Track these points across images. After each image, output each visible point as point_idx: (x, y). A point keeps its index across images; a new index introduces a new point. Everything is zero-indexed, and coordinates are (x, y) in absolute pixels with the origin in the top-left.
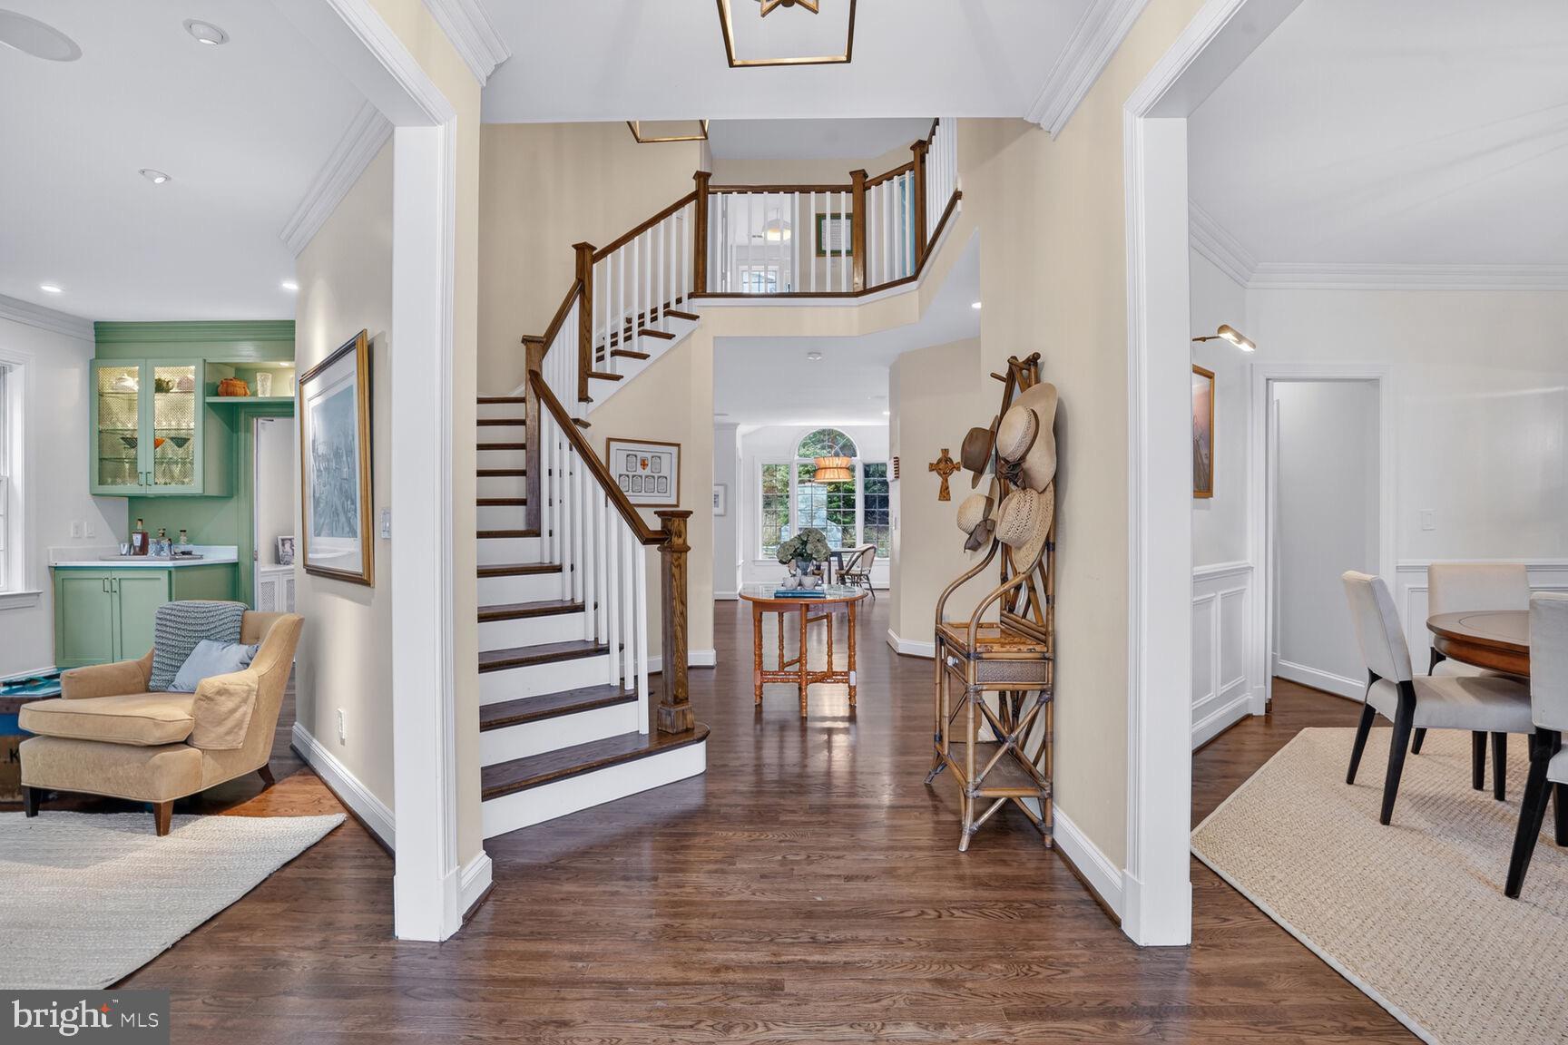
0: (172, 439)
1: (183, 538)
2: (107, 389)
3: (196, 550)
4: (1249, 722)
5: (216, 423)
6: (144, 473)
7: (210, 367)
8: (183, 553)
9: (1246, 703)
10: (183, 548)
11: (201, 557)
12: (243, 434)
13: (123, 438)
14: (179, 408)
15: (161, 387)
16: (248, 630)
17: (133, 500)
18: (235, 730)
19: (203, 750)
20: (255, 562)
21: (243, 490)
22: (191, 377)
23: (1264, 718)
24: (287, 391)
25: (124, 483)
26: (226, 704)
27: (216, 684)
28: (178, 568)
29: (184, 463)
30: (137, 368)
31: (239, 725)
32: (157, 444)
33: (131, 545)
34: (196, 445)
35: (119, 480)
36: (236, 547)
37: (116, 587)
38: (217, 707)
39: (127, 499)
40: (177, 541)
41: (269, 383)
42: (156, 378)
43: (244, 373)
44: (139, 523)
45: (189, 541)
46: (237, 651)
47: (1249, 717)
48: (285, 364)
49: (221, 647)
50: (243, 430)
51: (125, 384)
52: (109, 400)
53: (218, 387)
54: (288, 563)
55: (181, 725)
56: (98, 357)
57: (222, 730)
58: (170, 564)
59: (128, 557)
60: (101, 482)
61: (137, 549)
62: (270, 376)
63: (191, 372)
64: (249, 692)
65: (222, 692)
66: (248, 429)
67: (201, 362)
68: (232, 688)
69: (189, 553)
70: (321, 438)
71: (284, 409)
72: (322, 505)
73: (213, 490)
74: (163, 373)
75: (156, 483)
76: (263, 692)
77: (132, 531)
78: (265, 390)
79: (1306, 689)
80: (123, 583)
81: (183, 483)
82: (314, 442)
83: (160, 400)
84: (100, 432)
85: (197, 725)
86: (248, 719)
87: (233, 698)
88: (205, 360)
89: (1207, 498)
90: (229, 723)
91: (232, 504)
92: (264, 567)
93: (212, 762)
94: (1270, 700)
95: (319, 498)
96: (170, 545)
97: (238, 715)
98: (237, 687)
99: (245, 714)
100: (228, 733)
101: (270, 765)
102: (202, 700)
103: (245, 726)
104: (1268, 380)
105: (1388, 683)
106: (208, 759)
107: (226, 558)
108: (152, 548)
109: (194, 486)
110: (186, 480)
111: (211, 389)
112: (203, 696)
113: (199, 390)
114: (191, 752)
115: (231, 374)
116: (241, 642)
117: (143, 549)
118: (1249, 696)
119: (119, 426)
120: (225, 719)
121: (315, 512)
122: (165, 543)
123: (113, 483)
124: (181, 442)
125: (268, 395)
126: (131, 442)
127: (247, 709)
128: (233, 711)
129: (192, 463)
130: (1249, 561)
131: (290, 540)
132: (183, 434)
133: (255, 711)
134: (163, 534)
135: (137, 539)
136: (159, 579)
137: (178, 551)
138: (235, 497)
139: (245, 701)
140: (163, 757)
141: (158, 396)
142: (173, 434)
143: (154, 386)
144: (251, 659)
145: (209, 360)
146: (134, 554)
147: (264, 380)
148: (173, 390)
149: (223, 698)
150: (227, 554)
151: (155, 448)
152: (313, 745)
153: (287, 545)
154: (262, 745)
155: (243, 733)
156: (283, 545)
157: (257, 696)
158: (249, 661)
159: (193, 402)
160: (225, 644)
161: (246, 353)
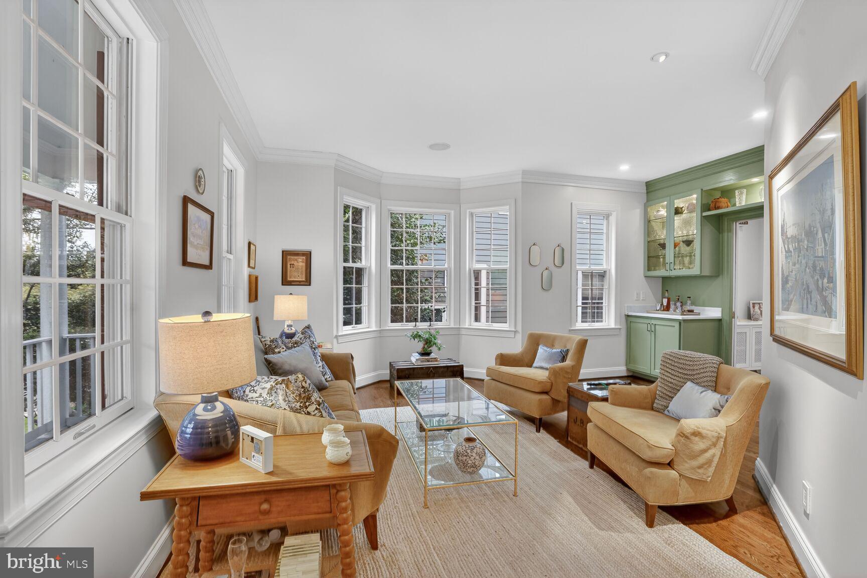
0: (683, 242)
1: (689, 302)
2: (652, 218)
3: (696, 309)
5: (709, 229)
6: (669, 263)
7: (705, 193)
8: (689, 311)
10: (688, 308)
11: (699, 314)
12: (726, 234)
13: (659, 244)
14: (687, 223)
15: (678, 211)
16: (722, 381)
17: (665, 279)
18: (706, 466)
19: (680, 475)
20: (733, 319)
21: (726, 269)
22: (695, 202)
24: (758, 198)
25: (660, 270)
26: (700, 445)
27: (693, 427)
28: (684, 320)
29: (690, 256)
30: (666, 203)
31: (709, 462)
32: (675, 246)
33: (662, 304)
34: (697, 245)
35: (657, 268)
36: (721, 309)
37: (653, 329)
38: (691, 445)
39: (661, 279)
40: (686, 304)
41: (744, 196)
42: (676, 206)
43: (728, 192)
44: (666, 292)
45: (693, 304)
46: (712, 398)
48: (755, 180)
49: (700, 391)
50: (726, 231)
51: (660, 213)
52: (653, 224)
53: (710, 205)
54: (757, 320)
55: (665, 451)
56: (648, 201)
57: (695, 463)
58: (680, 317)
59: (660, 312)
60: (649, 270)
61: (665, 307)
62: (745, 190)
63: (694, 198)
64: (718, 438)
65: (696, 434)
66: (730, 230)
67: (700, 191)
68: (704, 432)
69: (692, 311)
70: (790, 221)
71: (756, 212)
72: (790, 284)
73: (706, 272)
74: (679, 203)
75: (675, 269)
76: (729, 439)
77: (663, 297)
78: (742, 201)
80: (657, 327)
81: (689, 268)
82: (783, 227)
83: (678, 219)
84: (649, 242)
85: (677, 453)
86: (716, 460)
87: (704, 440)
88: (702, 190)
90: (702, 460)
91: (719, 280)
92: (740, 322)
93: (687, 485)
95: (788, 276)
96: (681, 306)
97: (708, 455)
98: (708, 432)
99: (714, 456)
100: (700, 467)
101: (734, 498)
102: (681, 436)
103: (714, 464)
106: (683, 482)
107: (714, 316)
108: (672, 307)
109: (695, 271)
110: (691, 266)
111: (706, 207)
112: (682, 433)
113: (699, 209)
114: (673, 473)
115: (718, 195)
116: (715, 390)
117: (667, 308)
119: (657, 237)
120: (698, 456)
121: (783, 288)
122: (679, 304)
123: (655, 270)
124: (688, 243)
125: (743, 203)
126: (663, 246)
127: (716, 452)
128: (705, 451)
129: (694, 256)
131: (759, 304)
132: (690, 238)
133: (723, 455)
134: (678, 299)
135: (665, 301)
136: (674, 326)
137: (686, 309)
138: (721, 277)
139: (714, 445)
140: (651, 472)
141: (677, 218)
142: (685, 238)
143: (674, 211)
144: (722, 407)
145: (705, 189)
146: (663, 310)
147: (742, 193)
148: (685, 212)
149: (697, 439)
150: (714, 313)
151: (675, 248)
152: (772, 489)
153: (757, 307)
154: (727, 482)
155: (712, 470)
156: (754, 307)
157: (725, 442)
158: (720, 409)
159: (695, 217)
160: (704, 389)
161: (728, 179)
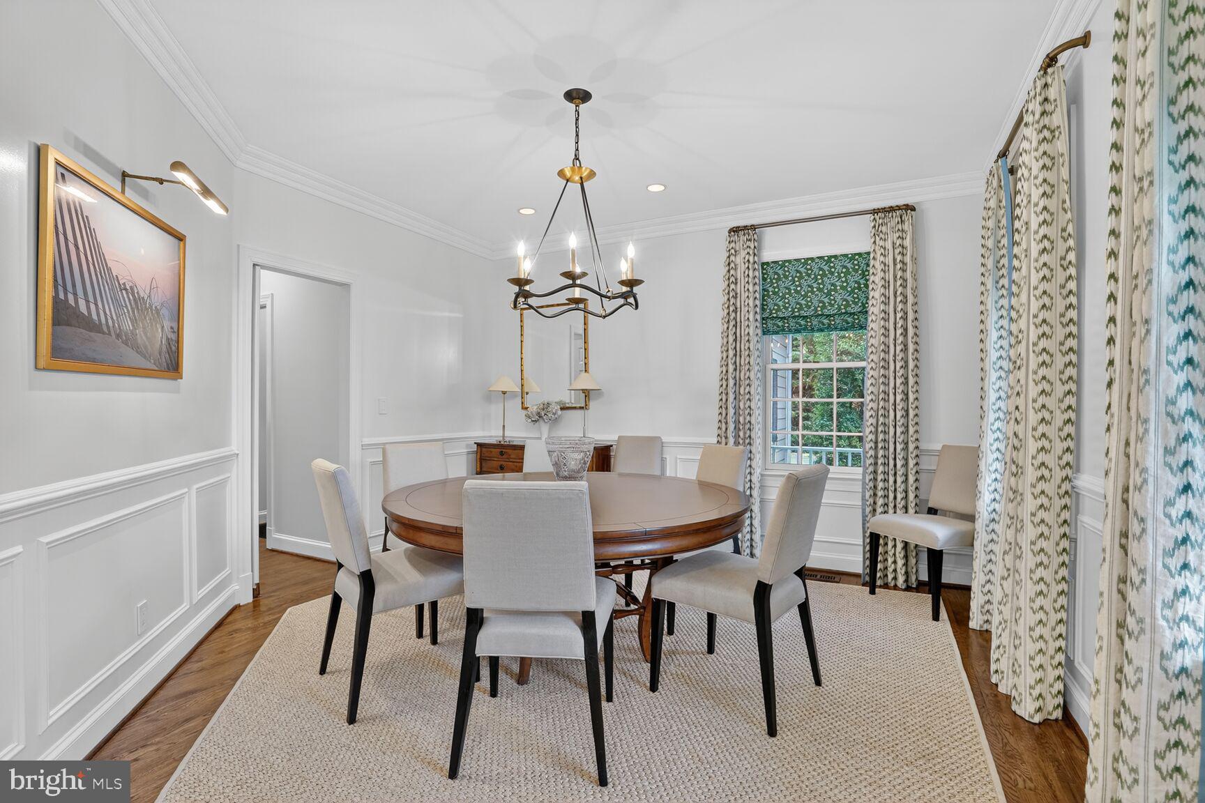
4: (236, 616)
9: (232, 596)
23: (252, 605)
47: (236, 608)
79: (295, 558)
89: (175, 379)
94: (258, 585)
104: (254, 265)
105: (352, 573)
118: (235, 587)
130: (234, 448)
